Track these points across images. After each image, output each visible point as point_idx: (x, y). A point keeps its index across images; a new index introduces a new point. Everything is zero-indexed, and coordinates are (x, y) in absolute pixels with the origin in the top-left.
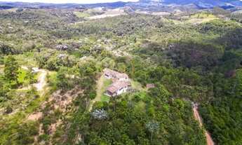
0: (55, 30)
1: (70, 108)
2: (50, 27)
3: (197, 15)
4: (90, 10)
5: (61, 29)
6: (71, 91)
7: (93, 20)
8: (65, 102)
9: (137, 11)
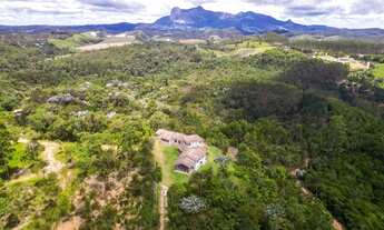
0: (21, 71)
1: (126, 202)
2: (10, 65)
3: (245, 43)
4: (76, 37)
5: (32, 69)
6: (116, 173)
7: (88, 52)
8: (113, 193)
9: (156, 38)
